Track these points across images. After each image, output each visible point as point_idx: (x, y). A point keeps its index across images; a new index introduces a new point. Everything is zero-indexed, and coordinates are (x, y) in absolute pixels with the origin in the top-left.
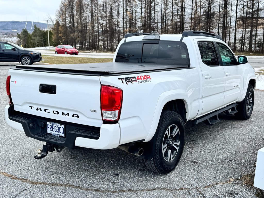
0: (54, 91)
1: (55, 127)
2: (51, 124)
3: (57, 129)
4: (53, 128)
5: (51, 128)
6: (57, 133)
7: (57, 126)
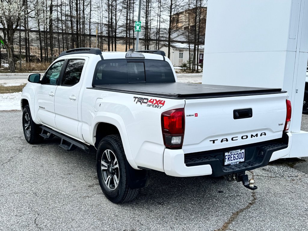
0: (250, 115)
1: (234, 155)
2: (230, 154)
3: (236, 156)
4: (231, 158)
5: (230, 158)
6: (236, 161)
7: (237, 153)
